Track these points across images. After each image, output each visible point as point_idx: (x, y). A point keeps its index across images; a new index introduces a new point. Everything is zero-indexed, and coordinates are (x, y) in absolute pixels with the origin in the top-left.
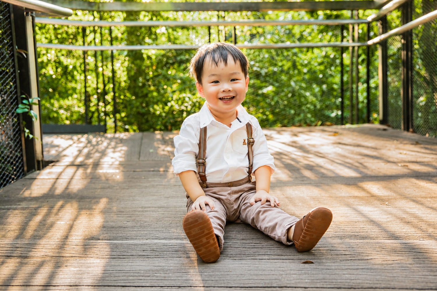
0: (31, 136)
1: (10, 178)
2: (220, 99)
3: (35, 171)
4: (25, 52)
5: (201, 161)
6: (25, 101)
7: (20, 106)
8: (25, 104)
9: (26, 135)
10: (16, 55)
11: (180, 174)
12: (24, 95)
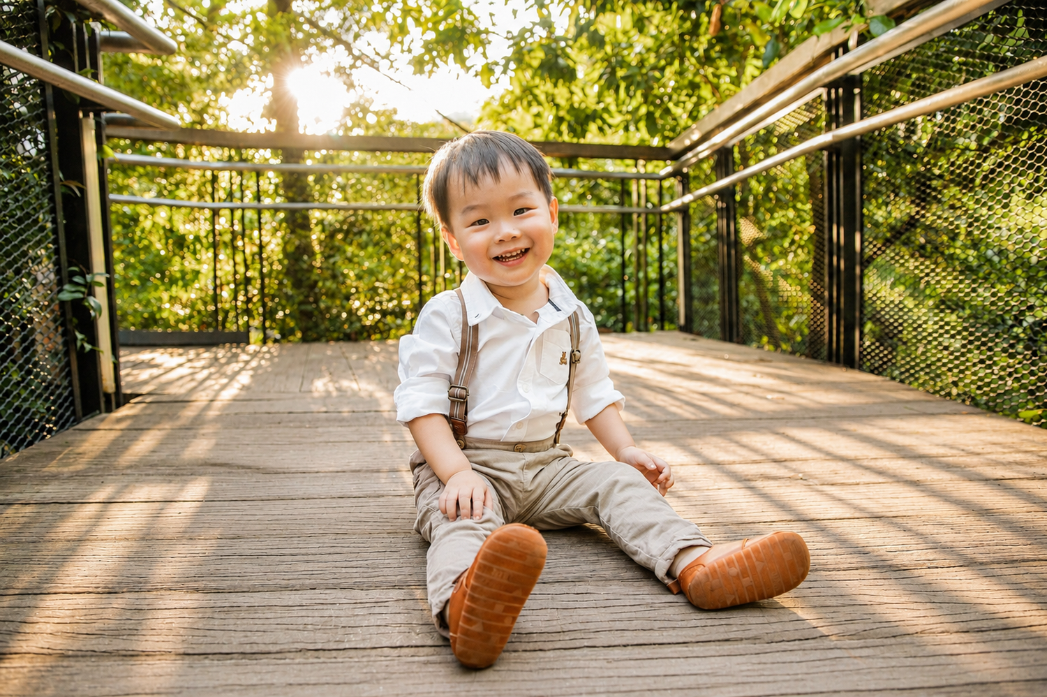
0: (88, 347)
1: (43, 428)
2: (497, 258)
3: (101, 413)
4: (80, 185)
5: (457, 391)
6: (77, 279)
7: (67, 287)
8: (77, 284)
9: (79, 344)
10: (59, 191)
11: (410, 424)
12: (76, 265)
